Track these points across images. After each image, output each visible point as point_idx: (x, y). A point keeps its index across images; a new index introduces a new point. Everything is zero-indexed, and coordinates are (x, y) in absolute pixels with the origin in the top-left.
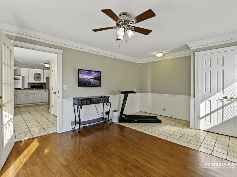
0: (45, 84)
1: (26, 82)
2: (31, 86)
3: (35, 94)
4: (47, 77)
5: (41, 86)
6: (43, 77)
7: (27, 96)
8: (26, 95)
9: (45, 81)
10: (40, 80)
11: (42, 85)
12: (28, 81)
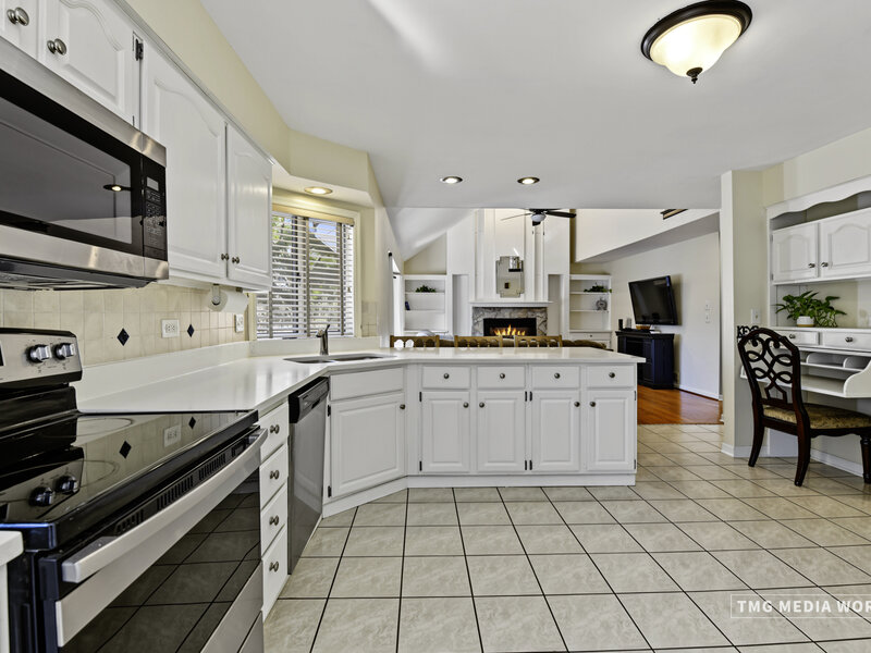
0: (543, 309)
1: (469, 301)
2: (485, 320)
3: (529, 397)
4: (550, 276)
5: (527, 319)
6: (536, 275)
7: (474, 405)
8: (464, 397)
9: (543, 299)
10: (522, 291)
11: (530, 315)
12: (472, 299)
